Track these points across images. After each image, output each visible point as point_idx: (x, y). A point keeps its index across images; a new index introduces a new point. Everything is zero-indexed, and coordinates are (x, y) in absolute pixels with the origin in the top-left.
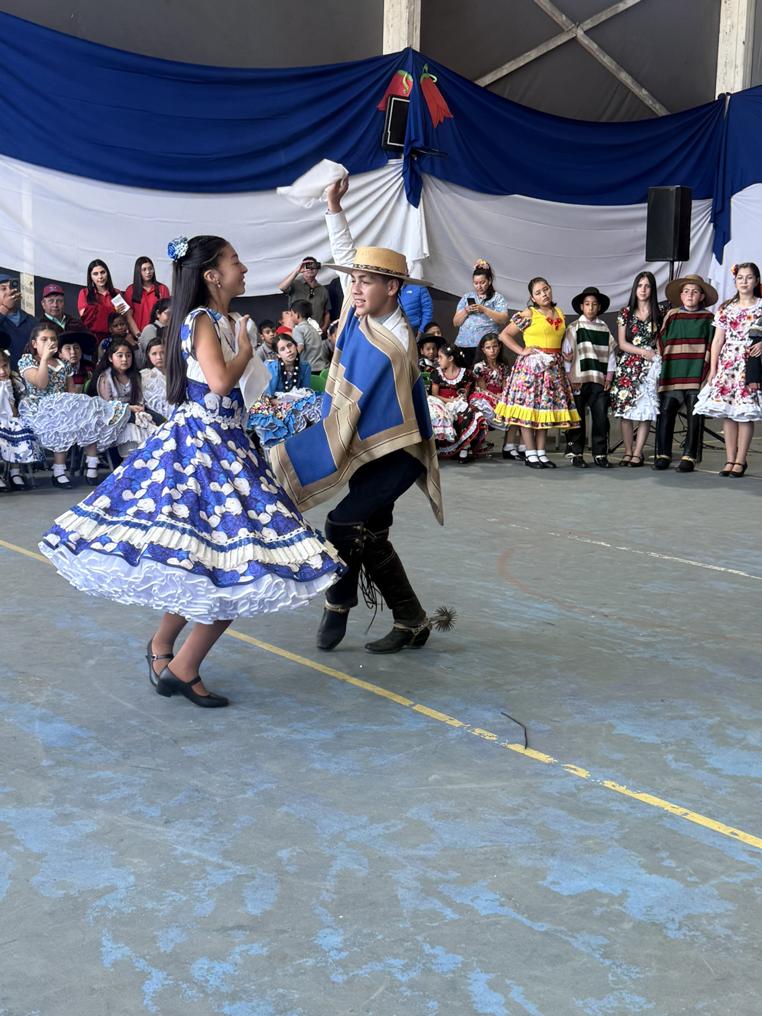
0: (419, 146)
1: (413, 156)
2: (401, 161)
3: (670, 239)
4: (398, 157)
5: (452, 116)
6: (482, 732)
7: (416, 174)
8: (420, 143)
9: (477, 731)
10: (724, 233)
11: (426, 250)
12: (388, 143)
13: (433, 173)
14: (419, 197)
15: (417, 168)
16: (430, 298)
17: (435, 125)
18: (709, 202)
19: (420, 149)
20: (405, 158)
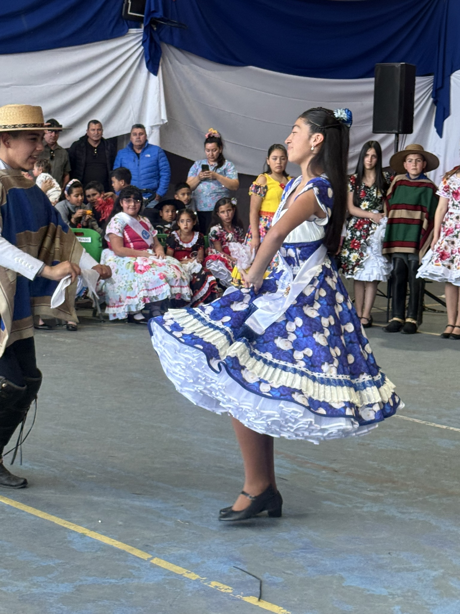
0: (158, 17)
1: (153, 26)
2: (141, 30)
3: (395, 112)
4: (138, 27)
6: (218, 584)
7: (155, 43)
8: (160, 14)
9: (213, 584)
10: (444, 109)
11: (164, 116)
12: (129, 13)
13: (172, 43)
14: (158, 65)
15: (156, 38)
16: (167, 163)
18: (431, 78)
19: (159, 19)
20: (145, 28)
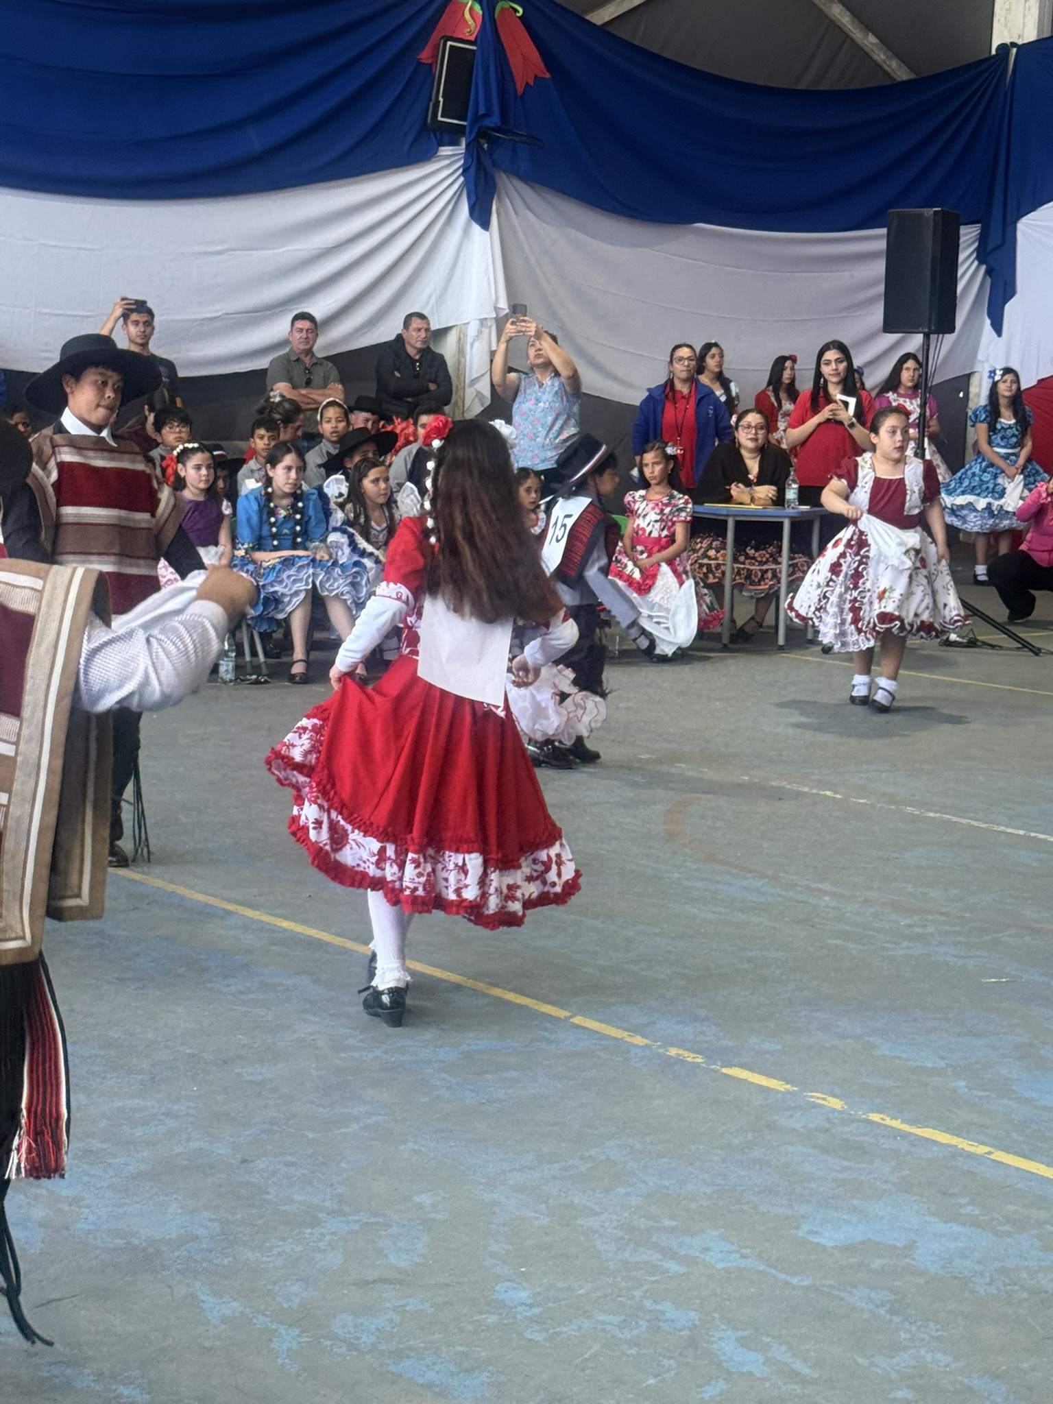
0: (492, 125)
1: (482, 141)
2: (461, 149)
3: (923, 295)
4: (455, 143)
5: (548, 75)
6: (681, 1052)
7: (485, 169)
8: (494, 120)
9: (673, 1052)
10: (1005, 284)
11: (503, 302)
13: (513, 172)
14: (491, 212)
15: (487, 162)
17: (520, 90)
18: (978, 229)
19: (494, 129)
20: (467, 146)
